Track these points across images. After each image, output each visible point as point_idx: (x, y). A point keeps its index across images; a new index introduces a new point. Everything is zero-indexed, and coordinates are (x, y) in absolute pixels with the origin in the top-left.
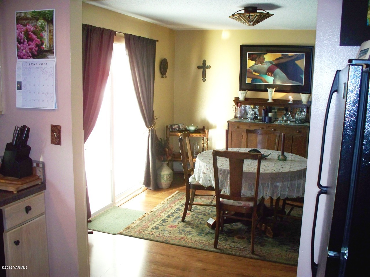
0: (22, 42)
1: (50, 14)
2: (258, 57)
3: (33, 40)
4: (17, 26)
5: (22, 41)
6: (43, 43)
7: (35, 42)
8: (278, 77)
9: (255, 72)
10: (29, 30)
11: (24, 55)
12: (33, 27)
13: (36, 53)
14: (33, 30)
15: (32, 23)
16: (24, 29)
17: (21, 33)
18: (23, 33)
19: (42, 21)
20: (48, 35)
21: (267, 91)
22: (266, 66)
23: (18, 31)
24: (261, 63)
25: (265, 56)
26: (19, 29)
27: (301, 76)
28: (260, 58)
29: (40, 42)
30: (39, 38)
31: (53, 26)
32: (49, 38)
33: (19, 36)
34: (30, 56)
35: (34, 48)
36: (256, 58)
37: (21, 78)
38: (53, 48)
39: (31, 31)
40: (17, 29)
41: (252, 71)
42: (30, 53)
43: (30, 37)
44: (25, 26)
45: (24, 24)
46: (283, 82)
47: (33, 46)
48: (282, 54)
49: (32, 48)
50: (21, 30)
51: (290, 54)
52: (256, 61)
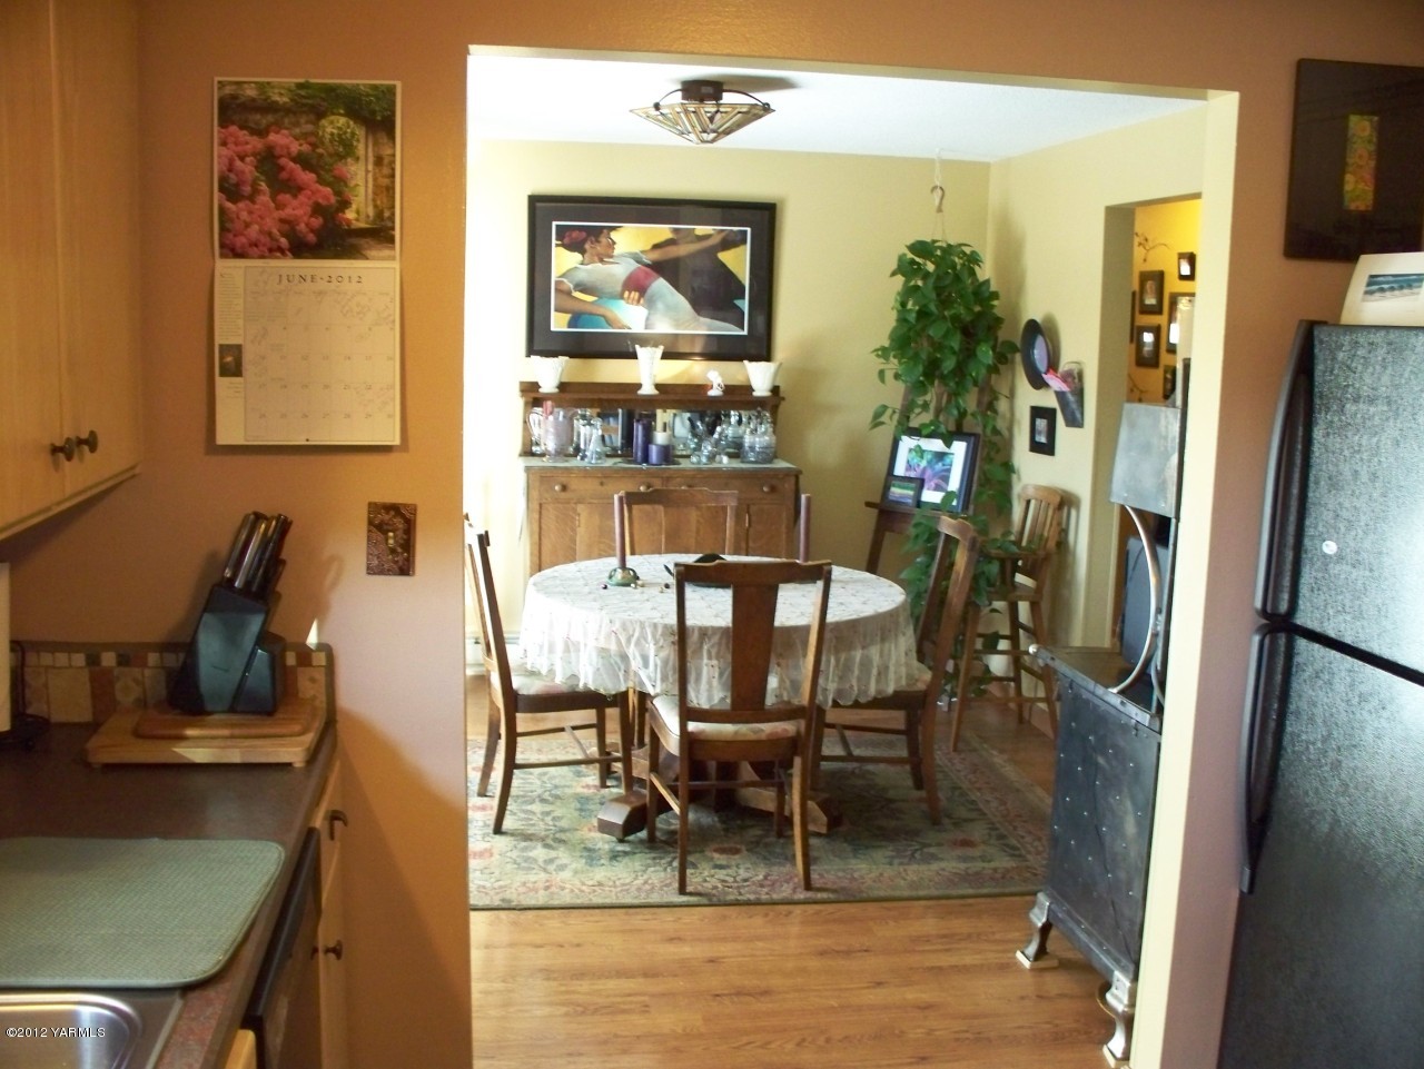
0: (246, 194)
1: (378, 99)
2: (593, 239)
3: (300, 189)
4: (219, 132)
5: (247, 189)
6: (345, 204)
7: (309, 198)
8: (660, 305)
9: (582, 291)
10: (278, 152)
11: (255, 245)
12: (297, 140)
13: (311, 238)
14: (300, 154)
15: (297, 124)
16: (254, 147)
17: (242, 159)
18: (248, 159)
19: (342, 121)
20: (370, 176)
21: (634, 356)
22: (620, 270)
23: (225, 151)
24: (601, 261)
25: (614, 235)
26: (232, 146)
27: (738, 302)
28: (599, 242)
29: (333, 200)
30: (328, 184)
31: (394, 143)
32: (374, 185)
33: (230, 170)
34: (282, 251)
35: (305, 219)
36: (584, 241)
37: (241, 332)
38: (393, 222)
39: (289, 154)
40: (224, 144)
41: (572, 286)
42: (283, 235)
43: (284, 175)
44: (261, 133)
45: (252, 125)
46: (677, 326)
47: (299, 212)
48: (676, 231)
49: (292, 219)
50: (239, 149)
51: (701, 230)
52: (583, 252)
